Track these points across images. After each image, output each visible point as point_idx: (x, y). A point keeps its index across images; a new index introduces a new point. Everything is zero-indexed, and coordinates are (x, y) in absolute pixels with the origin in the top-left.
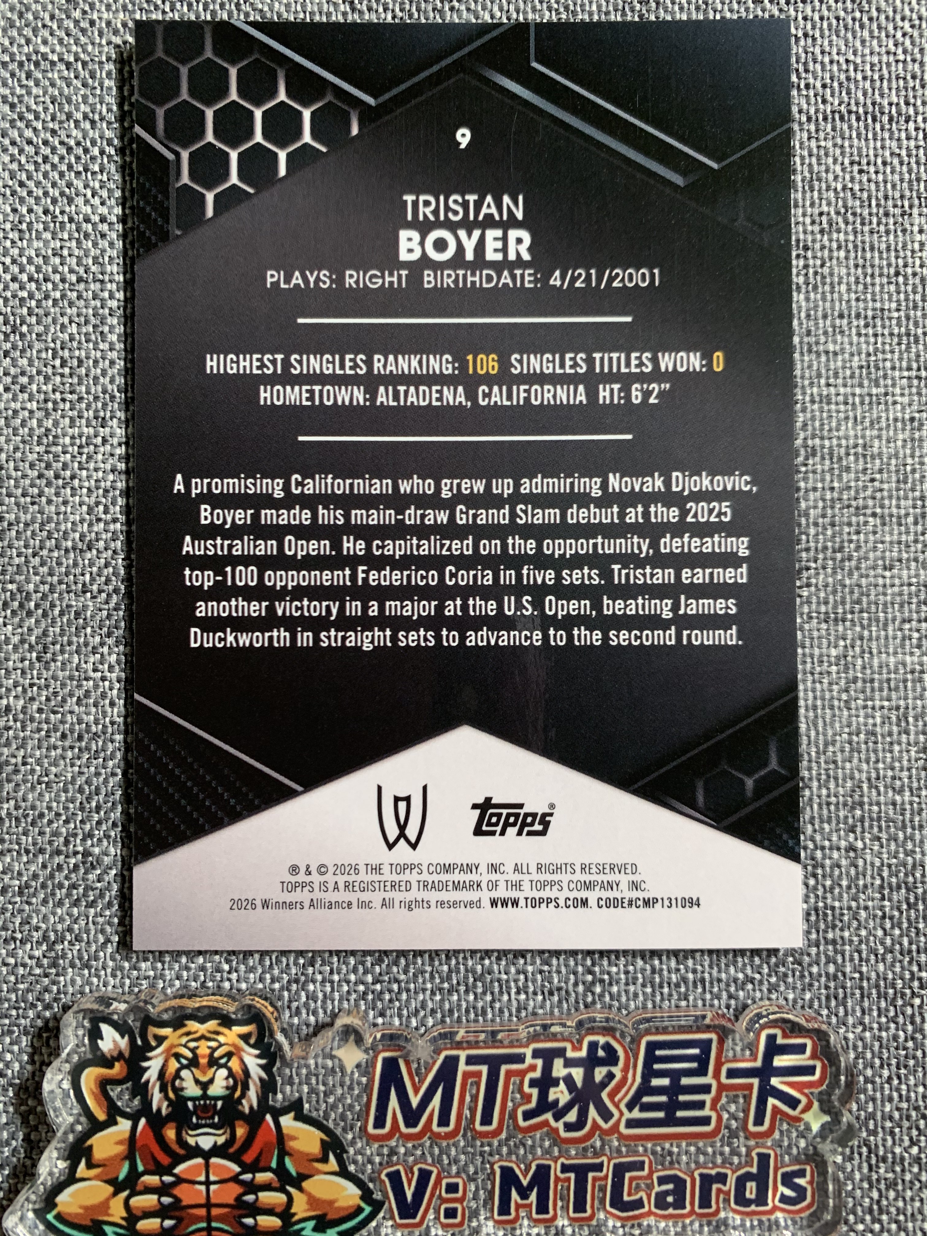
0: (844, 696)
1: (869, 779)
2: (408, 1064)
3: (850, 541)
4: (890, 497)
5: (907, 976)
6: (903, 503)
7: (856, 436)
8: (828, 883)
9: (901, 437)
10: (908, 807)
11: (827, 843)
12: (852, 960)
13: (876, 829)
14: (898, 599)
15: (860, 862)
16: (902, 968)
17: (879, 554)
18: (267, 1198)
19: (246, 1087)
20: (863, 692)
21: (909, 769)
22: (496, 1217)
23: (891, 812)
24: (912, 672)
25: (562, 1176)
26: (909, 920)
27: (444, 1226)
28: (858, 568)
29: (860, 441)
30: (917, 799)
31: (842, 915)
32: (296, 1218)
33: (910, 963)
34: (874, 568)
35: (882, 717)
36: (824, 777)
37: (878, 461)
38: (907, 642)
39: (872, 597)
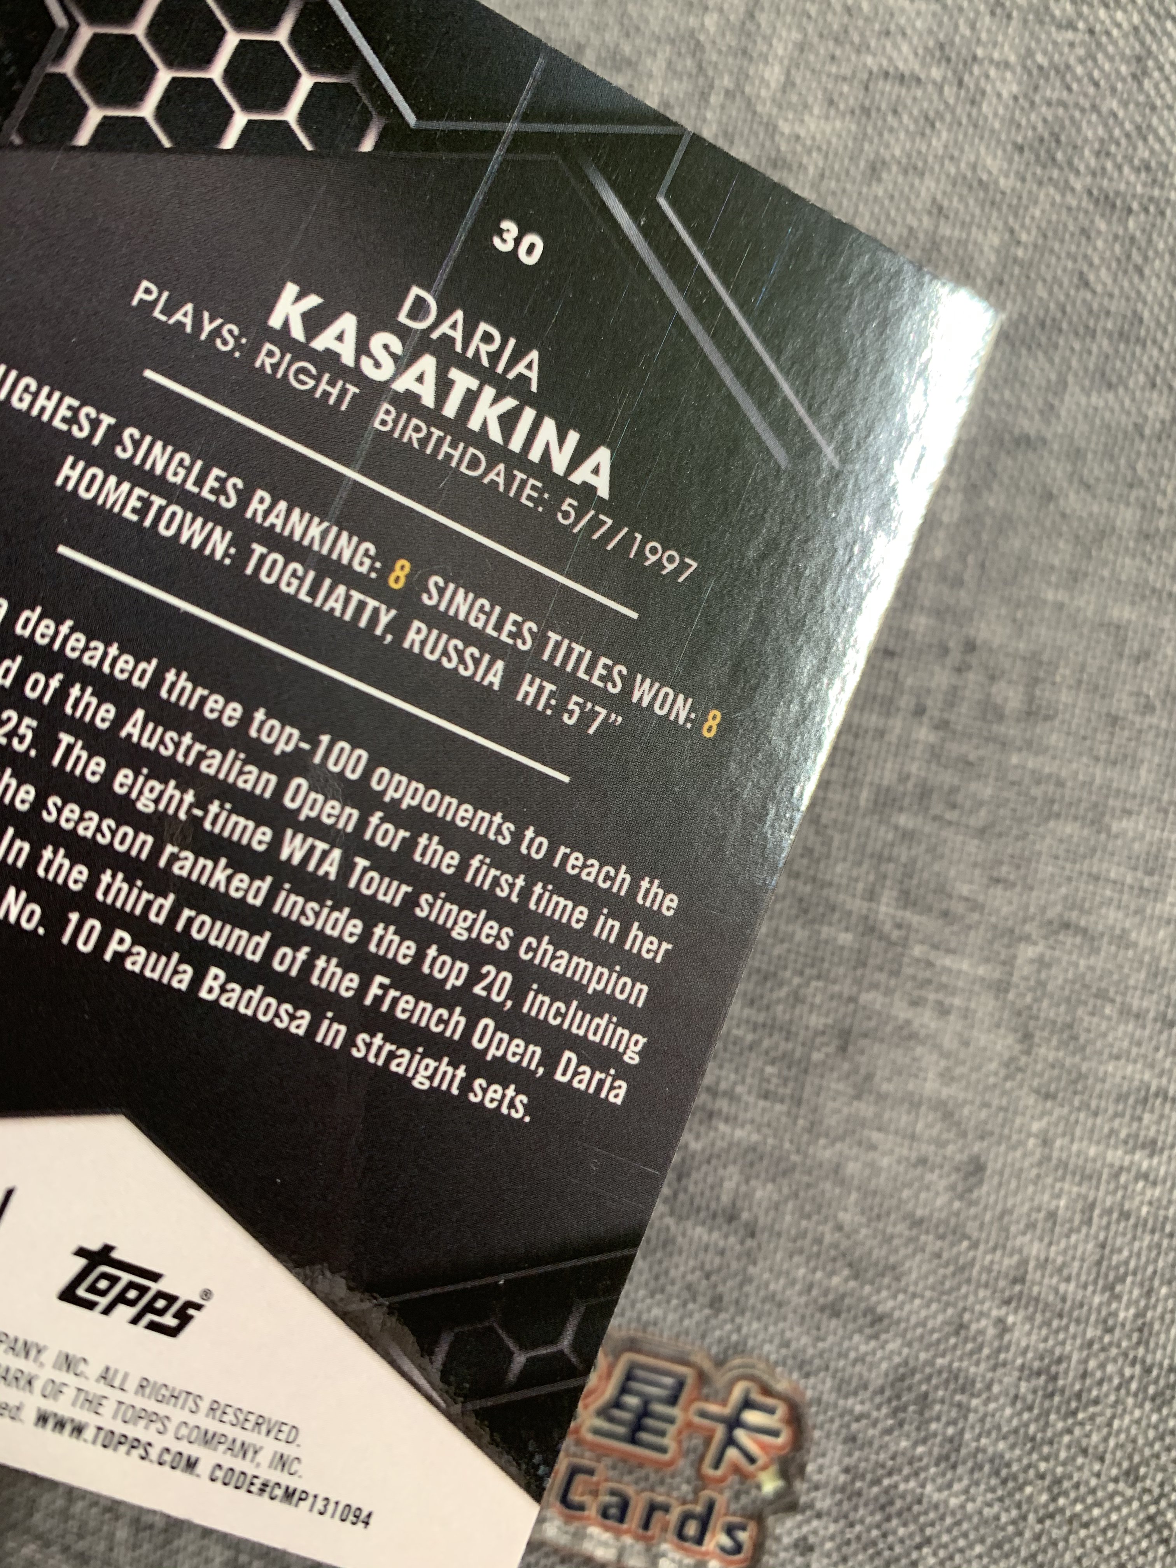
1: (1037, 1259)
12: (973, 1427)
21: (1083, 1260)
23: (1051, 1298)
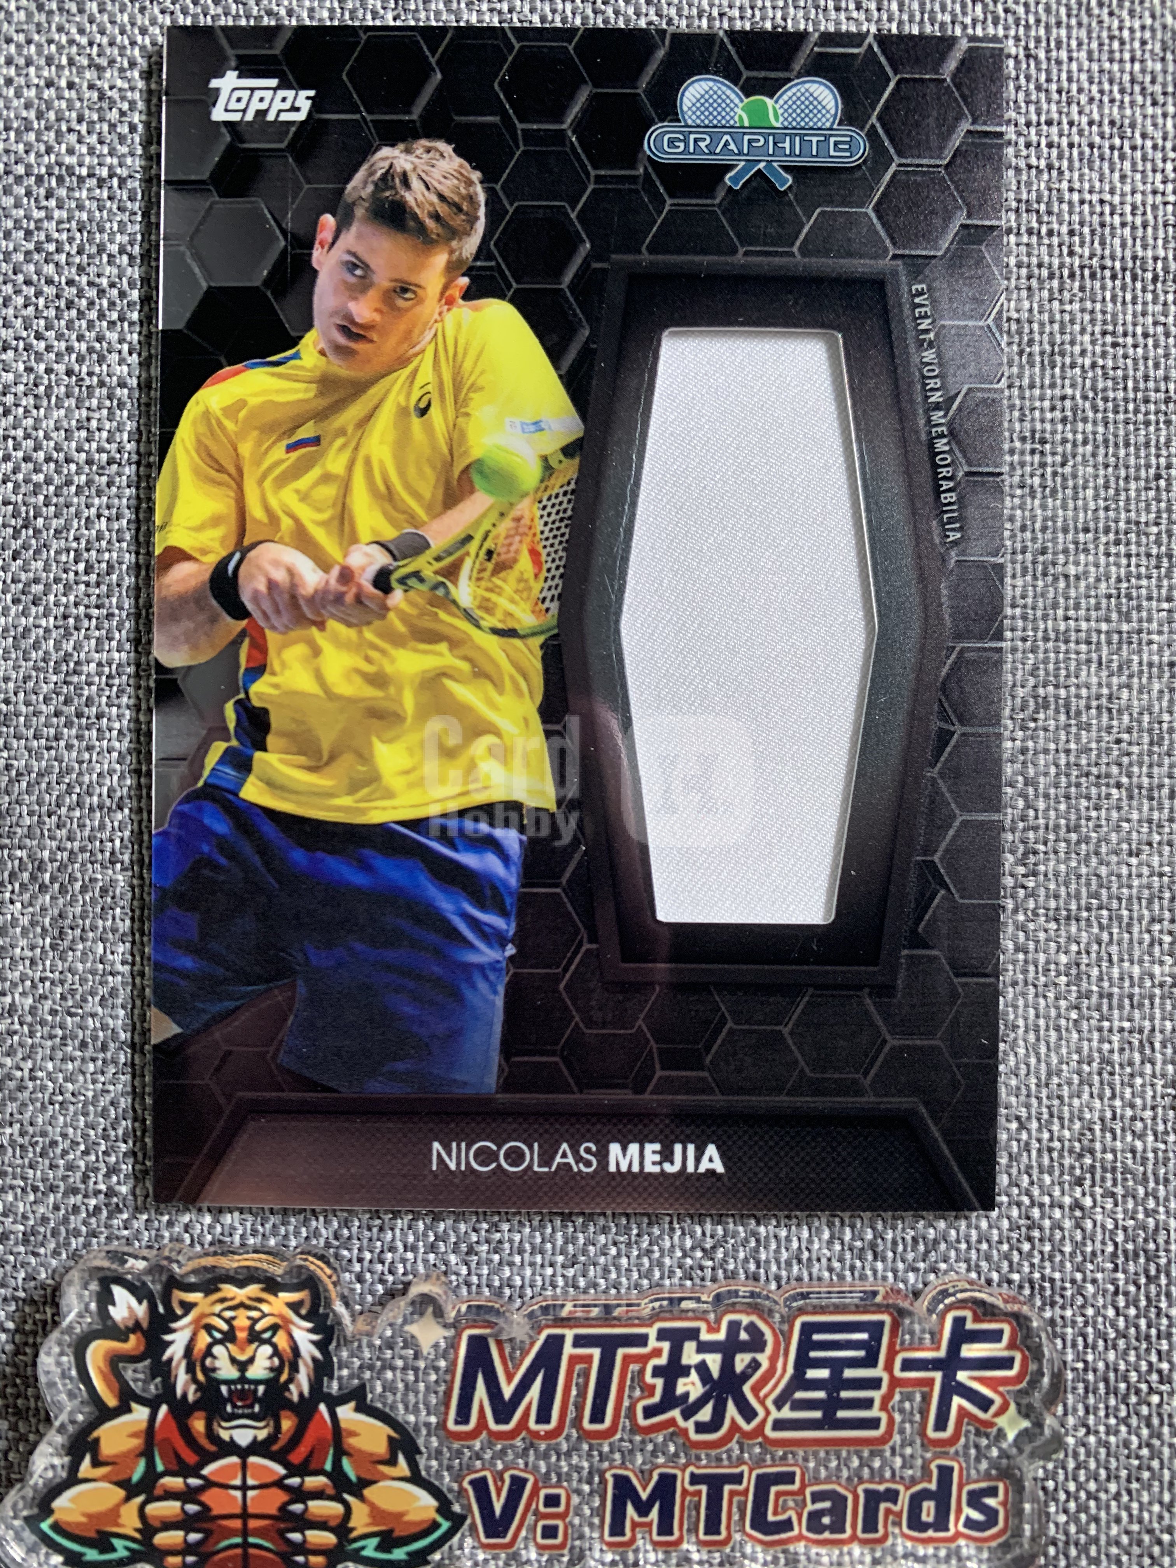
0: (1074, 1015)
1: (1102, 1120)
2: (499, 1343)
3: (1089, 819)
4: (1141, 764)
5: (1144, 1366)
6: (1156, 770)
7: (1100, 685)
8: (1047, 1248)
9: (1156, 686)
10: (1151, 1155)
11: (1047, 1200)
12: (1074, 1345)
13: (1109, 1183)
14: (1146, 893)
15: (1089, 1224)
16: (1138, 1357)
17: (1123, 834)
18: (318, 1507)
19: (295, 1369)
20: (1099, 1009)
21: (1153, 1108)
22: (607, 1538)
23: (1130, 1162)
24: (1161, 985)
25: (691, 1488)
26: (1148, 1298)
27: (541, 1548)
28: (1097, 853)
29: (1105, 691)
30: (1162, 1146)
31: (1064, 1289)
32: (354, 1534)
33: (1148, 1350)
34: (1116, 853)
35: (1121, 1040)
36: (1046, 1116)
37: (1126, 718)
38: (1157, 949)
39: (1114, 890)
